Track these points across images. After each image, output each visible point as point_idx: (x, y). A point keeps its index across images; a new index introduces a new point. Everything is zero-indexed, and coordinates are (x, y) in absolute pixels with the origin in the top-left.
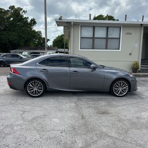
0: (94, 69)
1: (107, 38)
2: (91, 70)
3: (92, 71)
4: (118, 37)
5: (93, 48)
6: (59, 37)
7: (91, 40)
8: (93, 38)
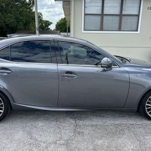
0: (109, 66)
1: (121, 15)
2: (101, 69)
3: (104, 71)
4: (136, 13)
5: (102, 29)
6: (62, 19)
7: (99, 18)
8: (102, 15)
